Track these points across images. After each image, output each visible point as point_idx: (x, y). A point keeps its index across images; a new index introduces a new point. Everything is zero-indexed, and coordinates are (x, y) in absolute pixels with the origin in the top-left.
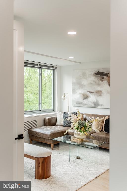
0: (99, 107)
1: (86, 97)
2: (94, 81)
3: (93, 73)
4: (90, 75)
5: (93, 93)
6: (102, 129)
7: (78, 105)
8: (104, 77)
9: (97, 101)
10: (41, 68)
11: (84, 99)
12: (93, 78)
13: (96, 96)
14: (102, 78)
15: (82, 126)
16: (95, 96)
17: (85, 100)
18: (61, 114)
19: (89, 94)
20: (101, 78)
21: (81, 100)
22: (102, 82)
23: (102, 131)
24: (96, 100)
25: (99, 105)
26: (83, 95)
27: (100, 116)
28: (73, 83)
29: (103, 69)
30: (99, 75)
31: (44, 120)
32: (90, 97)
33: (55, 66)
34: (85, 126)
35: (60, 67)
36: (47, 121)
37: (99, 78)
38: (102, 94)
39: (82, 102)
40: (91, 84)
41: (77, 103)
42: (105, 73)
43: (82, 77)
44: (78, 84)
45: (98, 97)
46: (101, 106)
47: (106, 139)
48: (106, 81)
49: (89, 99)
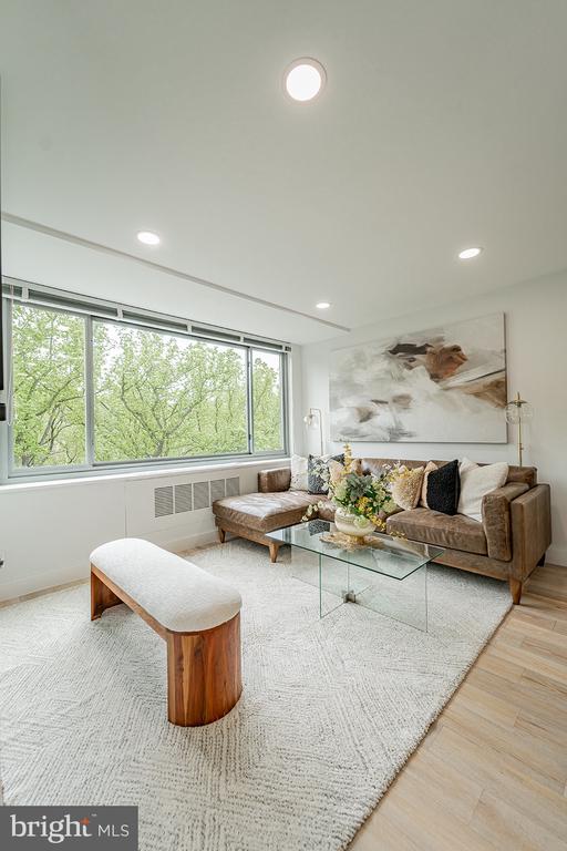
0: (404, 439)
1: (366, 416)
2: (388, 372)
3: (383, 350)
4: (377, 356)
5: (387, 403)
6: (420, 499)
7: (346, 438)
8: (415, 356)
9: (399, 423)
10: (248, 347)
11: (361, 421)
12: (384, 364)
13: (395, 412)
14: (411, 361)
15: (360, 495)
16: (391, 410)
17: (364, 424)
18: (302, 461)
19: (375, 407)
20: (406, 361)
21: (354, 425)
22: (411, 372)
23: (419, 505)
24: (395, 421)
25: (403, 434)
26: (359, 410)
27: (411, 464)
28: (332, 384)
29: (411, 335)
30: (400, 354)
31: (259, 476)
32: (378, 415)
33: (287, 345)
34: (372, 495)
35: (300, 347)
36: (264, 479)
37: (402, 361)
38: (412, 404)
39: (356, 430)
40: (378, 379)
42: (419, 345)
43: (354, 366)
44: (345, 385)
45: (399, 412)
46: (410, 435)
47: (439, 532)
48: (422, 367)
49: (376, 420)
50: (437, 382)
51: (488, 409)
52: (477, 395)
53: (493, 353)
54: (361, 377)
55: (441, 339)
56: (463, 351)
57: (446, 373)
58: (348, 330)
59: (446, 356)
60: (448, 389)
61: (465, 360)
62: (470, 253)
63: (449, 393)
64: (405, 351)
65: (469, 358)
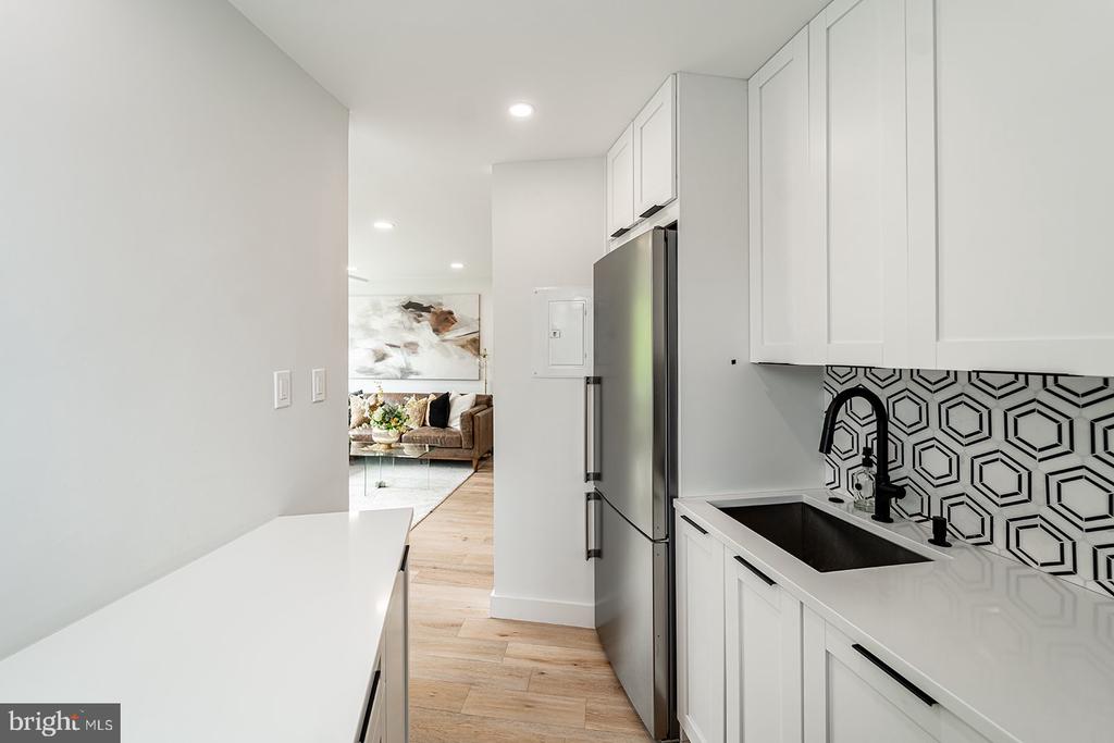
0: (413, 377)
1: (381, 357)
2: (401, 322)
3: (398, 304)
4: (390, 308)
5: (399, 347)
6: (425, 420)
7: (363, 376)
8: (423, 313)
9: (408, 364)
11: (377, 361)
12: (398, 316)
13: (405, 354)
14: (419, 317)
15: (391, 417)
16: (402, 353)
17: (377, 364)
19: (388, 350)
20: (415, 316)
21: (370, 363)
22: (419, 325)
24: (406, 363)
25: (412, 373)
26: (375, 351)
27: (419, 396)
29: (420, 296)
30: (410, 309)
32: (392, 357)
34: (399, 416)
37: (412, 315)
38: (419, 350)
39: (372, 369)
40: (392, 327)
41: (358, 371)
42: (425, 305)
43: (369, 312)
44: (361, 328)
45: (409, 355)
46: (417, 374)
47: (436, 439)
48: (427, 322)
49: (388, 361)
50: (437, 335)
51: (468, 355)
52: (463, 346)
53: (472, 319)
54: (377, 323)
55: (440, 304)
56: (455, 315)
57: (443, 329)
58: (366, 281)
59: (442, 317)
60: (444, 341)
61: (456, 322)
62: (457, 266)
63: (445, 344)
64: (414, 308)
65: (458, 320)
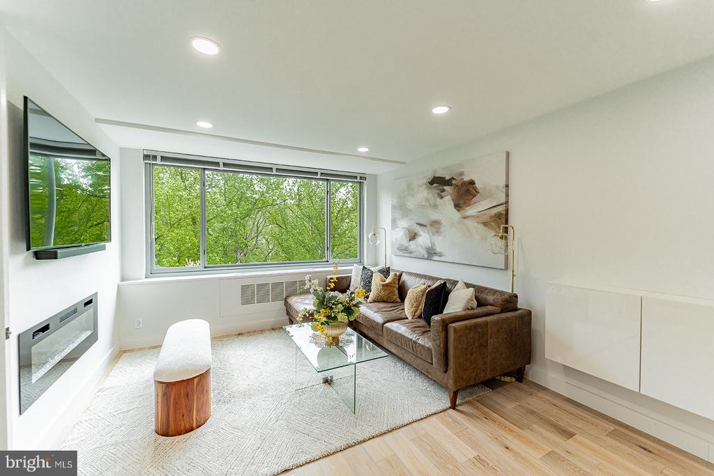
0: (436, 258)
1: (413, 237)
2: (427, 200)
3: (424, 181)
4: (420, 186)
5: (426, 226)
7: (401, 253)
8: (445, 188)
9: (433, 244)
10: (328, 180)
11: (410, 240)
12: (424, 194)
13: (431, 234)
14: (442, 192)
16: (428, 232)
17: (412, 243)
18: (359, 270)
19: (418, 229)
20: (439, 191)
21: (405, 243)
22: (442, 201)
24: (431, 242)
25: (435, 254)
26: (409, 231)
28: (394, 207)
29: (444, 169)
30: (435, 185)
32: (420, 235)
33: (361, 175)
35: (375, 177)
37: (436, 191)
38: (442, 229)
39: (407, 248)
40: (421, 206)
41: (399, 249)
42: (447, 178)
43: (406, 193)
44: (401, 209)
45: (433, 234)
46: (440, 255)
48: (449, 197)
49: (418, 240)
50: (458, 211)
51: (492, 238)
52: (485, 224)
53: (497, 187)
54: (411, 204)
55: (461, 174)
56: (477, 184)
57: (465, 204)
58: (404, 163)
59: (464, 188)
60: (465, 218)
61: (478, 193)
62: (440, 110)
63: (465, 221)
64: (438, 182)
65: (480, 191)
